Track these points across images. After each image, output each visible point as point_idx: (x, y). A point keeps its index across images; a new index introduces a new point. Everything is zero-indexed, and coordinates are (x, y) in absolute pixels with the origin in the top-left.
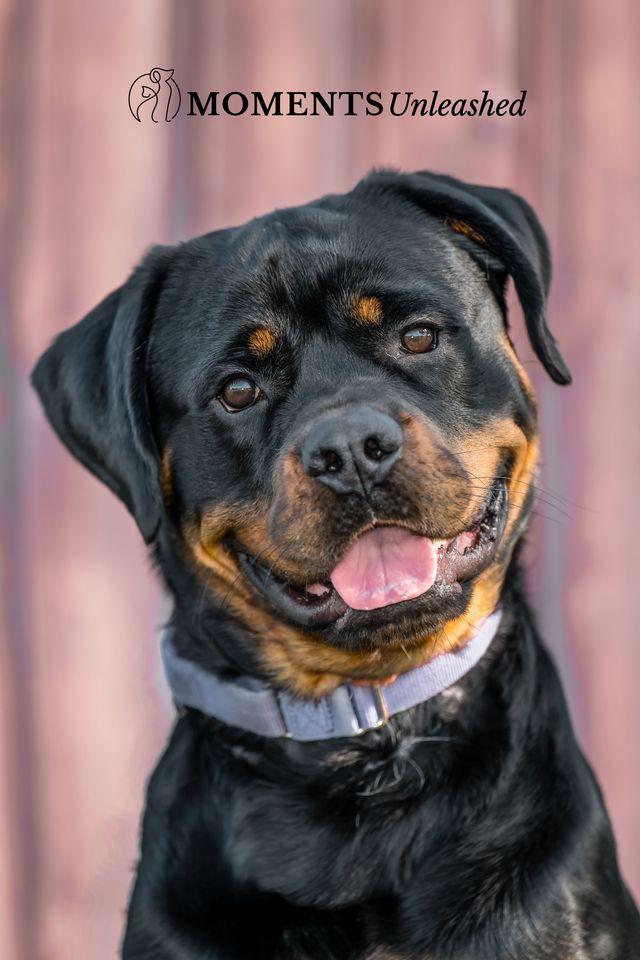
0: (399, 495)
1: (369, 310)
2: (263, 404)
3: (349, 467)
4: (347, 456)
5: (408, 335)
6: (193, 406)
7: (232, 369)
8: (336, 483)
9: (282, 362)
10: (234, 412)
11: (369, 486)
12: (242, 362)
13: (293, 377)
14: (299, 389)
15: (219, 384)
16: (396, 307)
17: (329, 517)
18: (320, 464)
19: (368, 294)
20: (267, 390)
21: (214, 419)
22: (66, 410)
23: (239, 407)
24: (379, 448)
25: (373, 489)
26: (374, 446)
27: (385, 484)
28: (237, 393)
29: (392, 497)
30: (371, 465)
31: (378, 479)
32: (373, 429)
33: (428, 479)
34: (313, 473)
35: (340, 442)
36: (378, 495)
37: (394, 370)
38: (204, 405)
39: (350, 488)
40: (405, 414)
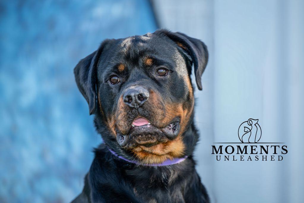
0: (146, 110)
1: (149, 62)
2: (120, 84)
3: (134, 101)
4: (133, 98)
5: (159, 71)
6: (104, 82)
7: (113, 73)
8: (130, 105)
9: (126, 74)
10: (113, 84)
11: (138, 106)
12: (116, 72)
13: (127, 77)
14: (128, 80)
15: (110, 77)
16: (156, 62)
17: (128, 113)
18: (127, 99)
19: (149, 58)
20: (121, 80)
21: (108, 85)
22: (79, 80)
23: (114, 83)
24: (142, 98)
25: (139, 108)
26: (141, 97)
27: (141, 106)
28: (114, 79)
29: (144, 111)
30: (139, 102)
31: (140, 105)
32: (142, 92)
33: (154, 107)
34: (125, 101)
35: (133, 94)
36: (140, 110)
37: (154, 79)
38: (106, 82)
39: (133, 106)
40: (152, 90)
